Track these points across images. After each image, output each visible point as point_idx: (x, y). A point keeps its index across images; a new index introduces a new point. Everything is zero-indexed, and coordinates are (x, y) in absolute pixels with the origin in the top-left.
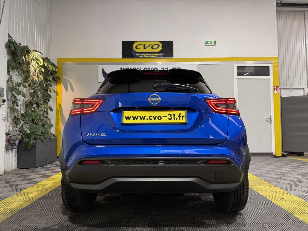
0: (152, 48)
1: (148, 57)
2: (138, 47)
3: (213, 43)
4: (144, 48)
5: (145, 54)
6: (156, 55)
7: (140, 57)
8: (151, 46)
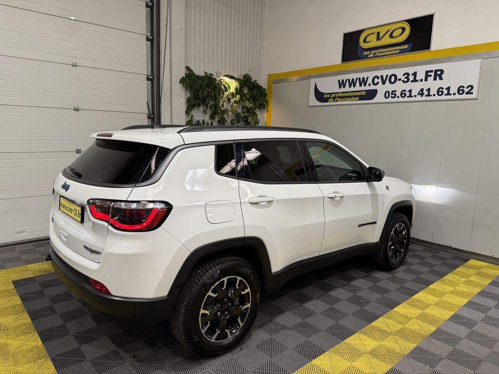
0: (391, 36)
1: (383, 56)
2: (367, 40)
4: (378, 39)
5: (378, 51)
6: (396, 50)
7: (369, 56)
8: (389, 33)
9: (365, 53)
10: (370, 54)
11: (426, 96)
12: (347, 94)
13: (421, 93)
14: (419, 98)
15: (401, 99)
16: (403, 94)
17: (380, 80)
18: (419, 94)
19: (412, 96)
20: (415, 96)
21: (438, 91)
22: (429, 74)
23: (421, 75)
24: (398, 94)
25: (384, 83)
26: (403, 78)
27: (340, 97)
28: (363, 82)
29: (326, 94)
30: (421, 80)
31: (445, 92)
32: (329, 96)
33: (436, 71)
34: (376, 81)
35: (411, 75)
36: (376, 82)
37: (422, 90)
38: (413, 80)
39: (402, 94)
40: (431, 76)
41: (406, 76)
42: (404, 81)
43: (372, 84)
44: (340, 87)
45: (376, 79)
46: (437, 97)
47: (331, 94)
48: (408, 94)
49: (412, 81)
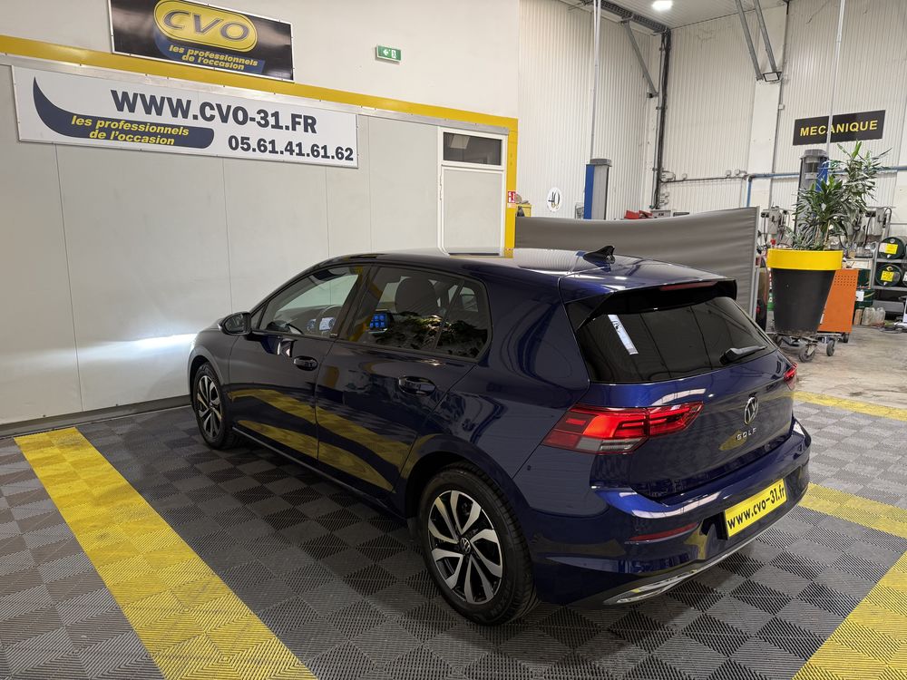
0: (224, 33)
1: (213, 66)
2: (175, 20)
3: (394, 55)
4: (198, 29)
5: (201, 53)
6: (238, 64)
7: (183, 58)
8: (219, 26)
9: (176, 49)
10: (185, 53)
11: (297, 154)
12: (142, 128)
13: (289, 149)
14: (287, 156)
15: (258, 155)
16: (261, 145)
17: (216, 113)
18: (286, 150)
19: (277, 152)
21: (313, 151)
22: (297, 120)
24: (254, 144)
25: (224, 119)
26: (258, 119)
27: (122, 131)
28: (180, 108)
29: (78, 116)
30: (287, 128)
32: (89, 123)
33: (306, 118)
34: (208, 112)
35: (270, 115)
36: (208, 116)
37: (290, 143)
38: (274, 124)
39: (259, 146)
40: (299, 123)
41: (262, 115)
42: (259, 123)
43: (200, 117)
44: (120, 108)
45: (207, 108)
46: (312, 159)
47: (95, 119)
48: (270, 147)
49: (273, 127)
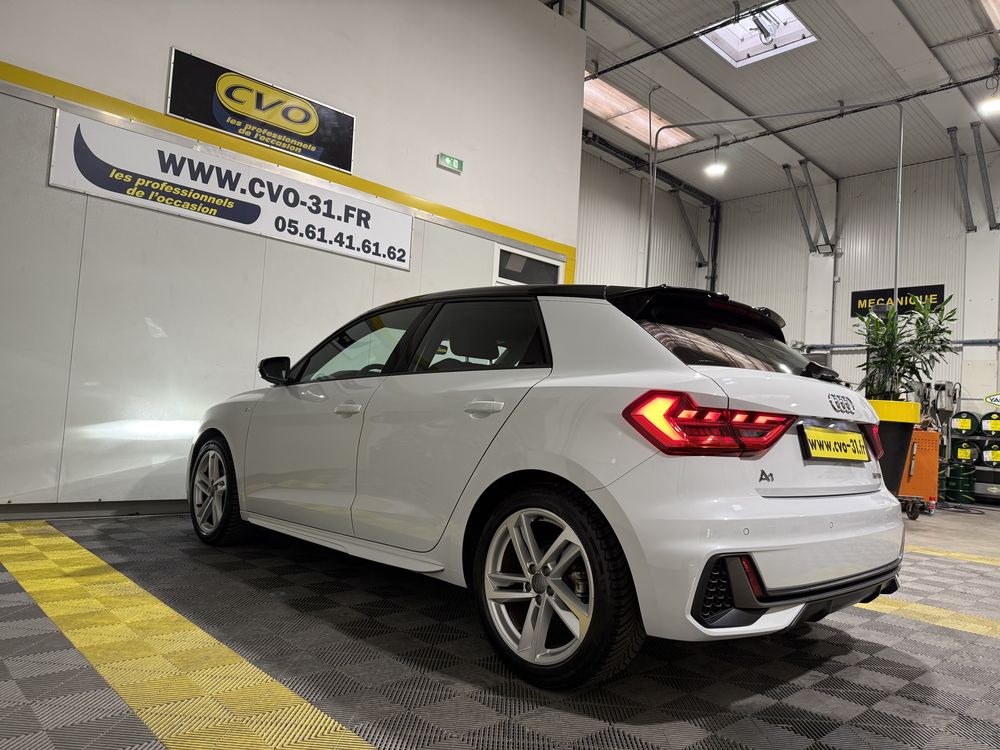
0: (285, 114)
2: (236, 94)
3: (456, 162)
4: (259, 106)
5: (259, 130)
6: (296, 146)
7: (240, 131)
8: (282, 107)
9: (233, 122)
10: (242, 127)
11: (347, 247)
12: (184, 193)
13: (339, 238)
14: (335, 247)
15: (305, 240)
16: (310, 231)
17: (265, 190)
18: (336, 240)
19: (326, 241)
20: (331, 242)
21: (364, 246)
22: (351, 212)
23: (338, 210)
24: (302, 229)
25: (274, 198)
26: (309, 204)
27: (162, 193)
28: (228, 179)
29: (119, 170)
30: (339, 218)
31: (373, 249)
32: (128, 179)
33: (360, 212)
34: (258, 188)
35: (322, 202)
36: (257, 192)
37: (341, 235)
38: (326, 212)
39: (307, 231)
40: (352, 216)
41: (315, 201)
42: (310, 208)
43: (248, 191)
44: (165, 169)
45: (257, 185)
46: (361, 254)
47: (135, 176)
48: (318, 235)
49: (324, 214)
